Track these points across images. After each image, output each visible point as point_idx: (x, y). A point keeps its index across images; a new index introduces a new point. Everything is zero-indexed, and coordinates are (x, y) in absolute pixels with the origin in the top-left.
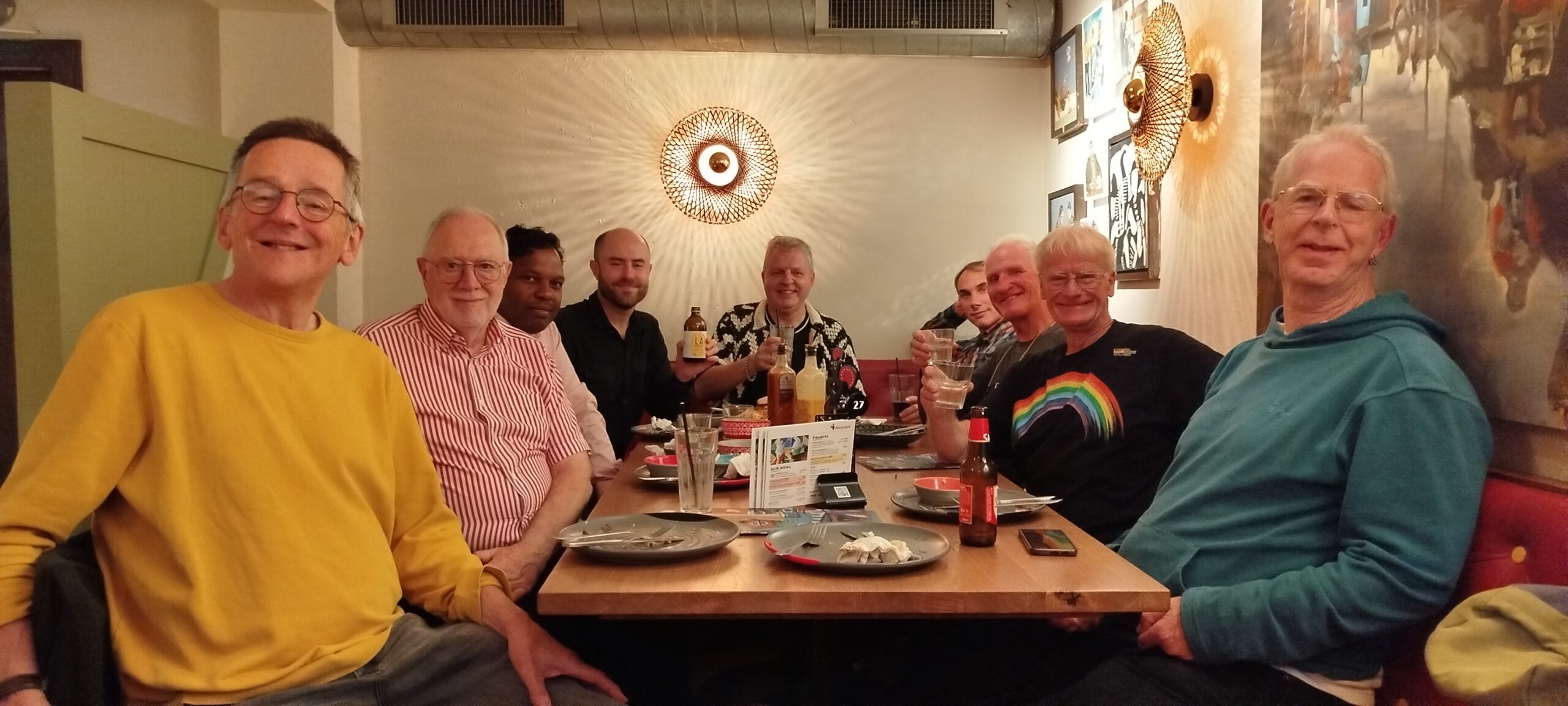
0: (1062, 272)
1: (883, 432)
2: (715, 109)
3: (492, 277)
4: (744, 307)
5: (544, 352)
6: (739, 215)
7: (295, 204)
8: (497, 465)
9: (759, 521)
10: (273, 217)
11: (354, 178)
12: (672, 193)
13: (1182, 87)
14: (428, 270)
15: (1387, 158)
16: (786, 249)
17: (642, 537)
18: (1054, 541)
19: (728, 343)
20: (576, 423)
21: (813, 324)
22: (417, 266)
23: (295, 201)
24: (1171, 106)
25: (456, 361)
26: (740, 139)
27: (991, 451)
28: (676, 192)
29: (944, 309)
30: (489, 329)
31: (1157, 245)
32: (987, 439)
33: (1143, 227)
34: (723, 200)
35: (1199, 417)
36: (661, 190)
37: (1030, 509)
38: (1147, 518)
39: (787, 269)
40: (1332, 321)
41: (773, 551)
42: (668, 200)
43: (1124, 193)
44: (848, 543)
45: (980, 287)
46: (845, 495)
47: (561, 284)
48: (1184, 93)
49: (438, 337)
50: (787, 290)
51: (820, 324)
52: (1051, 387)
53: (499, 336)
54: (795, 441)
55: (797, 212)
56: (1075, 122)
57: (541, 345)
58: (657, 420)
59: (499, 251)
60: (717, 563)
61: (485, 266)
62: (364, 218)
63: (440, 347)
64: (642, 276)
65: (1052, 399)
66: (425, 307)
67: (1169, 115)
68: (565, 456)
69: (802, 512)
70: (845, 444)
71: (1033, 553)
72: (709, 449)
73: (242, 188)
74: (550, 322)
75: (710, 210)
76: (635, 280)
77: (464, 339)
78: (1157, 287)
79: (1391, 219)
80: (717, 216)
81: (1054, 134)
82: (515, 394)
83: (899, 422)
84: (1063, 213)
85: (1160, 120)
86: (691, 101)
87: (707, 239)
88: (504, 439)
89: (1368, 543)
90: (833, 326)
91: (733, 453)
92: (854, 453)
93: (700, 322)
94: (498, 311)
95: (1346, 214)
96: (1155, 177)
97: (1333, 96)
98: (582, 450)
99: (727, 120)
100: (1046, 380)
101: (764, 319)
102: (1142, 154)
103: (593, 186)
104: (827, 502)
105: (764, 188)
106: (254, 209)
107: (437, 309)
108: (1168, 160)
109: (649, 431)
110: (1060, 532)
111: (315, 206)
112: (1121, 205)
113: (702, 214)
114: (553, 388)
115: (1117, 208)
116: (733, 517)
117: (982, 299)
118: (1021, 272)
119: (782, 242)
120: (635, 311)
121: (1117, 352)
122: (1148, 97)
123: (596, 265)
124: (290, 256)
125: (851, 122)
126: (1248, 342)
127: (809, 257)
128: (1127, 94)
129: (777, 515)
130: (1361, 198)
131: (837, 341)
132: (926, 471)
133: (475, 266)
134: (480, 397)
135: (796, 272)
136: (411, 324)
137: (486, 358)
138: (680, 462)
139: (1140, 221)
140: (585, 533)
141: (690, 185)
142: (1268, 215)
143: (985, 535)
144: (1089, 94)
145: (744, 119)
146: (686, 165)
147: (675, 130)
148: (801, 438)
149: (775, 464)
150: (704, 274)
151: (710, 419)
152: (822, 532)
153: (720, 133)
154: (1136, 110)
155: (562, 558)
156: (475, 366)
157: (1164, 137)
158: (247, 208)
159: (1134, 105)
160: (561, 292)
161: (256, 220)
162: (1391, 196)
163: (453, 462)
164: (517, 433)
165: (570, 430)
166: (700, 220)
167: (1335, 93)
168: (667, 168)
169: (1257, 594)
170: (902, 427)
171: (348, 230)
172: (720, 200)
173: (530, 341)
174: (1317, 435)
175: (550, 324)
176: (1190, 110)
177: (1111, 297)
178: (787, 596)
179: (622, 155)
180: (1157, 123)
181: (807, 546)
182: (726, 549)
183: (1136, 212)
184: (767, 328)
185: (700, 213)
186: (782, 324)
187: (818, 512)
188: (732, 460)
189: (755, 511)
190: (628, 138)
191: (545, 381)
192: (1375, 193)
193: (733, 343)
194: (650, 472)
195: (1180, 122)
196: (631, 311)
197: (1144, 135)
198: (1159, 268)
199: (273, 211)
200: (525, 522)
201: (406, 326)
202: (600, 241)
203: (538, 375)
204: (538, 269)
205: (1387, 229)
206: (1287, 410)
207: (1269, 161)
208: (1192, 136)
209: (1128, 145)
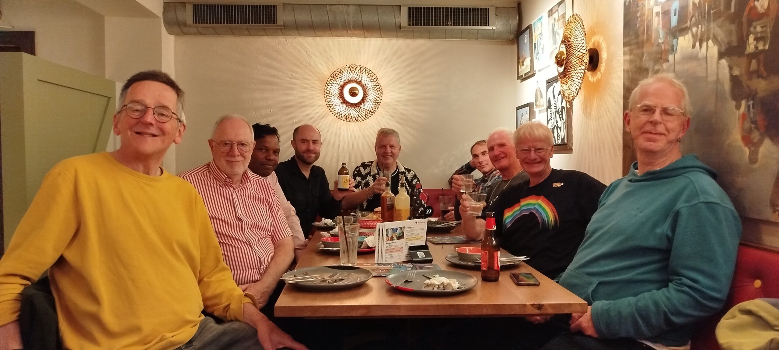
0: (527, 147)
1: (437, 225)
2: (351, 66)
3: (246, 149)
4: (366, 163)
5: (270, 186)
6: (363, 118)
7: (153, 114)
8: (247, 243)
9: (381, 269)
10: (142, 120)
11: (182, 101)
12: (330, 107)
13: (584, 55)
14: (214, 146)
15: (685, 89)
16: (387, 135)
17: (324, 277)
18: (525, 279)
19: (359, 181)
20: (286, 222)
21: (400, 172)
22: (208, 143)
23: (153, 112)
24: (579, 64)
25: (227, 191)
26: (364, 80)
27: (497, 234)
28: (332, 107)
29: (465, 164)
30: (243, 175)
31: (571, 133)
32: (494, 228)
33: (564, 124)
34: (356, 111)
35: (595, 217)
36: (324, 106)
37: (514, 263)
38: (571, 267)
39: (387, 145)
40: (662, 169)
41: (390, 285)
42: (328, 110)
43: (555, 107)
44: (428, 280)
45: (484, 153)
46: (423, 256)
47: (278, 153)
48: (585, 58)
49: (218, 179)
50: (387, 156)
51: (404, 172)
52: (523, 202)
53: (249, 179)
54: (398, 229)
55: (392, 116)
56: (529, 72)
57: (269, 183)
58: (325, 219)
59: (249, 136)
60: (362, 290)
61: (243, 144)
62: (186, 120)
63: (219, 184)
64: (317, 148)
65: (523, 209)
66: (212, 164)
67: (578, 69)
68: (281, 238)
69: (401, 265)
70: (423, 231)
71: (518, 284)
72: (355, 234)
73: (127, 105)
74: (273, 171)
75: (349, 115)
76: (313, 150)
77: (231, 181)
78: (571, 153)
79: (687, 119)
80: (352, 118)
81: (519, 78)
82: (256, 207)
83: (444, 220)
84: (523, 116)
85: (573, 71)
86: (339, 62)
87: (347, 130)
88: (250, 230)
89: (683, 278)
90: (410, 172)
91: (365, 235)
92: (427, 235)
93: (346, 171)
94: (249, 167)
95: (666, 118)
96: (570, 99)
97: (659, 59)
98: (289, 235)
99: (357, 71)
100: (520, 199)
101: (376, 169)
102: (564, 88)
103: (291, 104)
104: (414, 260)
105: (376, 105)
106: (132, 116)
107: (218, 165)
108: (578, 90)
109: (321, 225)
110: (530, 274)
111: (162, 115)
112: (553, 112)
113: (345, 117)
114: (275, 205)
115: (551, 114)
116: (368, 268)
117: (486, 159)
118: (505, 146)
119: (385, 132)
120: (313, 165)
121: (554, 185)
122: (567, 59)
123: (294, 143)
124: (150, 139)
125: (418, 72)
126: (620, 179)
127: (398, 139)
128: (557, 58)
129: (389, 266)
130: (673, 109)
131: (412, 180)
132: (461, 244)
133: (237, 144)
134: (239, 210)
135: (392, 146)
136: (205, 172)
137: (242, 190)
138: (341, 241)
139: (563, 120)
140: (295, 276)
141: (339, 103)
142: (627, 119)
143: (494, 276)
144: (536, 58)
145: (366, 71)
146: (337, 93)
147: (332, 76)
148: (401, 228)
149: (388, 241)
150: (346, 147)
151: (352, 219)
152: (413, 274)
153: (354, 77)
154: (561, 66)
155: (284, 288)
156: (236, 194)
157: (575, 79)
158: (128, 115)
159: (560, 64)
160: (278, 156)
161: (133, 122)
162: (687, 108)
163: (226, 241)
164: (257, 227)
165: (283, 225)
166: (344, 120)
167: (661, 58)
168: (328, 95)
169: (629, 305)
170: (447, 223)
171: (178, 127)
172: (354, 111)
173: (263, 181)
174: (655, 225)
175: (273, 173)
176: (588, 66)
177: (551, 158)
178: (398, 307)
179: (305, 88)
180: (572, 72)
181: (407, 282)
182: (366, 284)
183: (561, 116)
184: (378, 174)
185: (344, 117)
186: (386, 172)
187: (410, 265)
188: (365, 239)
189: (378, 265)
190: (308, 79)
191: (271, 201)
192: (680, 107)
193: (361, 181)
194: (324, 245)
195: (583, 72)
196: (312, 166)
197: (565, 78)
198: (572, 144)
199: (142, 117)
200: (262, 270)
201: (202, 174)
202: (296, 130)
203: (267, 198)
204: (268, 145)
205: (686, 124)
206: (641, 212)
207: (627, 91)
208: (588, 79)
209: (556, 83)
